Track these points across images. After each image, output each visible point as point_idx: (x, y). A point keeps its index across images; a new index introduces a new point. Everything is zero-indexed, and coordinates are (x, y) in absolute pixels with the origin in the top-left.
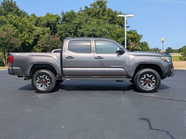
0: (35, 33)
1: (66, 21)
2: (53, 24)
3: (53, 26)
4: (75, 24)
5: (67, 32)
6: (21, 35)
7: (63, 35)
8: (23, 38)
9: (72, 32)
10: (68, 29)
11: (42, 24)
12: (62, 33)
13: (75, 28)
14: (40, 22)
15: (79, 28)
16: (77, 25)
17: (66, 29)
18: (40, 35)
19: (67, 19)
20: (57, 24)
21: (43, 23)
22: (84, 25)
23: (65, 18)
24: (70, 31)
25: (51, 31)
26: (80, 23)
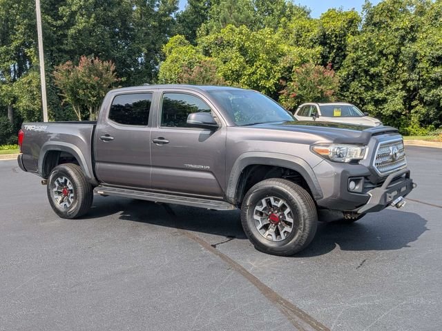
0: (282, 64)
1: (375, 24)
2: (336, 36)
3: (335, 40)
4: (397, 30)
5: (374, 54)
6: (249, 70)
7: (360, 62)
8: (254, 78)
9: (391, 54)
10: (380, 45)
11: (310, 38)
12: (358, 59)
13: (397, 41)
14: (304, 34)
15: (410, 40)
16: (403, 32)
17: (371, 45)
18: (293, 66)
19: (376, 19)
20: (349, 35)
21: (311, 35)
22: (425, 32)
23: (372, 17)
24: (384, 52)
25: (332, 54)
26: (412, 27)
